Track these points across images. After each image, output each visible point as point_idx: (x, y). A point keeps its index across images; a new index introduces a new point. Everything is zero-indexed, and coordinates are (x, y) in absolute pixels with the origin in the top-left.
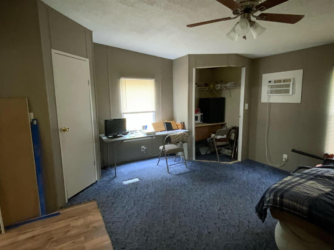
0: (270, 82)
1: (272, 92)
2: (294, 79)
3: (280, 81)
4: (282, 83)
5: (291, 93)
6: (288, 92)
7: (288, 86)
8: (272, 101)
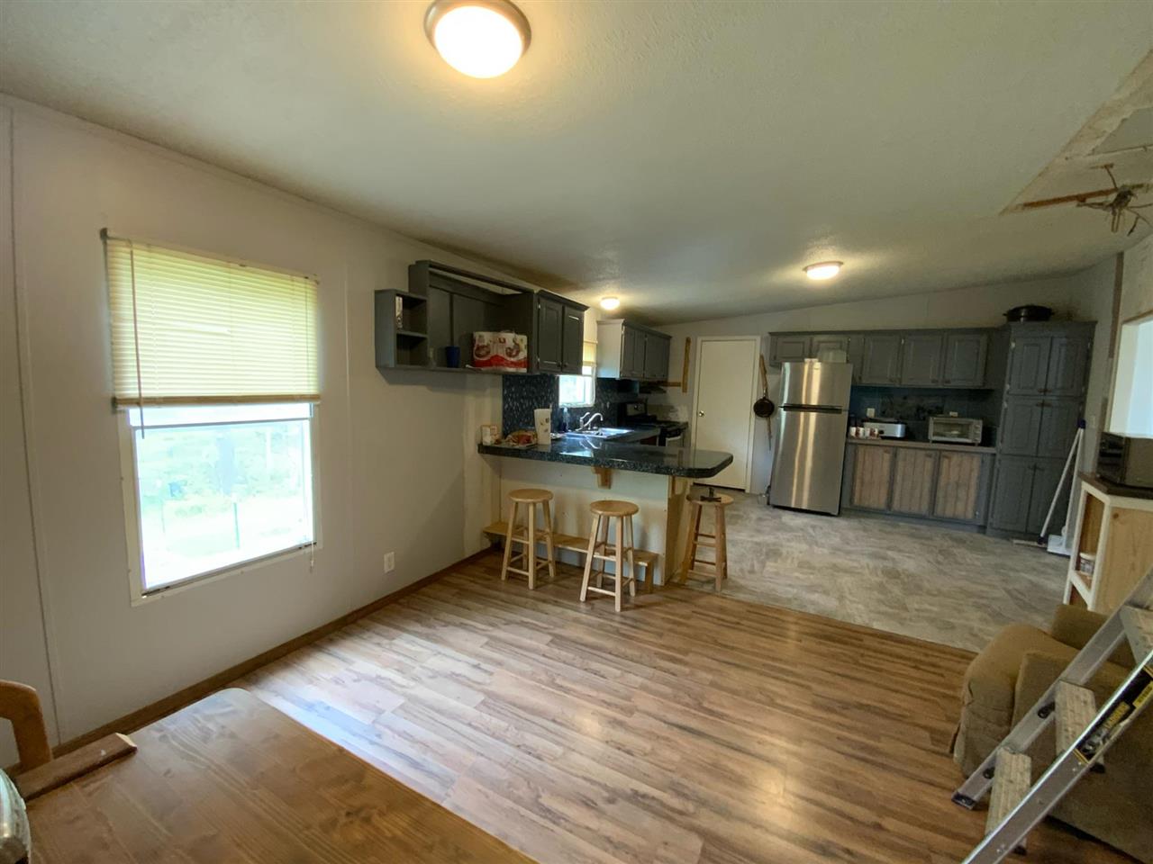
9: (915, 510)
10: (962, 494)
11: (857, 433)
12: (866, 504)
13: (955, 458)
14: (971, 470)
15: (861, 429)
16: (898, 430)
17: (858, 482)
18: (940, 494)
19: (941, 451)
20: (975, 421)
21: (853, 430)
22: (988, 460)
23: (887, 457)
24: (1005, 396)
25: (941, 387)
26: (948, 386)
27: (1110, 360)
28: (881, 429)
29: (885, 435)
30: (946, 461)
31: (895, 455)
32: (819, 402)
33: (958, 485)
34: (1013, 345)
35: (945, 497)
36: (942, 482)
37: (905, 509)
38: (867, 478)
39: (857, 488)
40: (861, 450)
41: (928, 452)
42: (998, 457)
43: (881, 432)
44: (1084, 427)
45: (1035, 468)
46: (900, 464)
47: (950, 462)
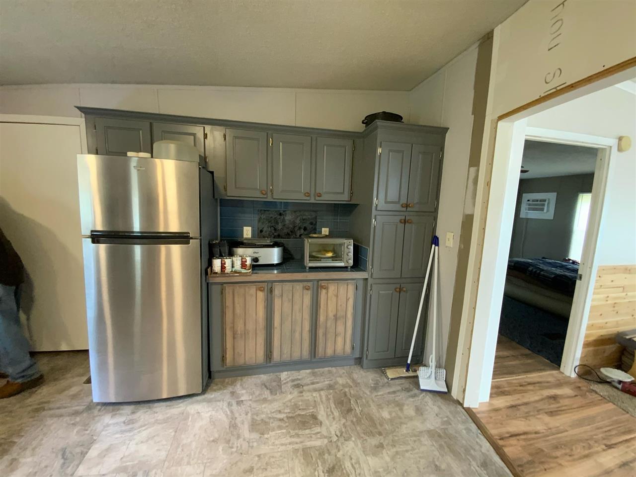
0: (529, 200)
1: (529, 209)
2: (549, 199)
3: (537, 201)
4: (539, 203)
5: (545, 210)
6: (543, 210)
7: (544, 205)
8: (529, 217)
9: (296, 355)
10: (340, 328)
11: (223, 267)
12: (241, 361)
13: (332, 288)
14: (347, 300)
15: (228, 262)
16: (274, 255)
17: (229, 334)
18: (321, 332)
19: (318, 281)
20: (346, 241)
21: (217, 263)
22: (361, 284)
23: (261, 295)
24: (374, 212)
25: (312, 201)
26: (319, 200)
27: (473, 169)
28: (256, 255)
29: (260, 262)
30: (324, 291)
31: (271, 291)
32: (140, 228)
33: (336, 318)
34: (379, 150)
35: (325, 334)
36: (322, 318)
37: (286, 357)
38: (240, 327)
39: (229, 345)
40: (228, 290)
41: (305, 284)
42: (370, 281)
43: (256, 260)
44: (437, 244)
45: (401, 290)
46: (277, 302)
47: (327, 293)
